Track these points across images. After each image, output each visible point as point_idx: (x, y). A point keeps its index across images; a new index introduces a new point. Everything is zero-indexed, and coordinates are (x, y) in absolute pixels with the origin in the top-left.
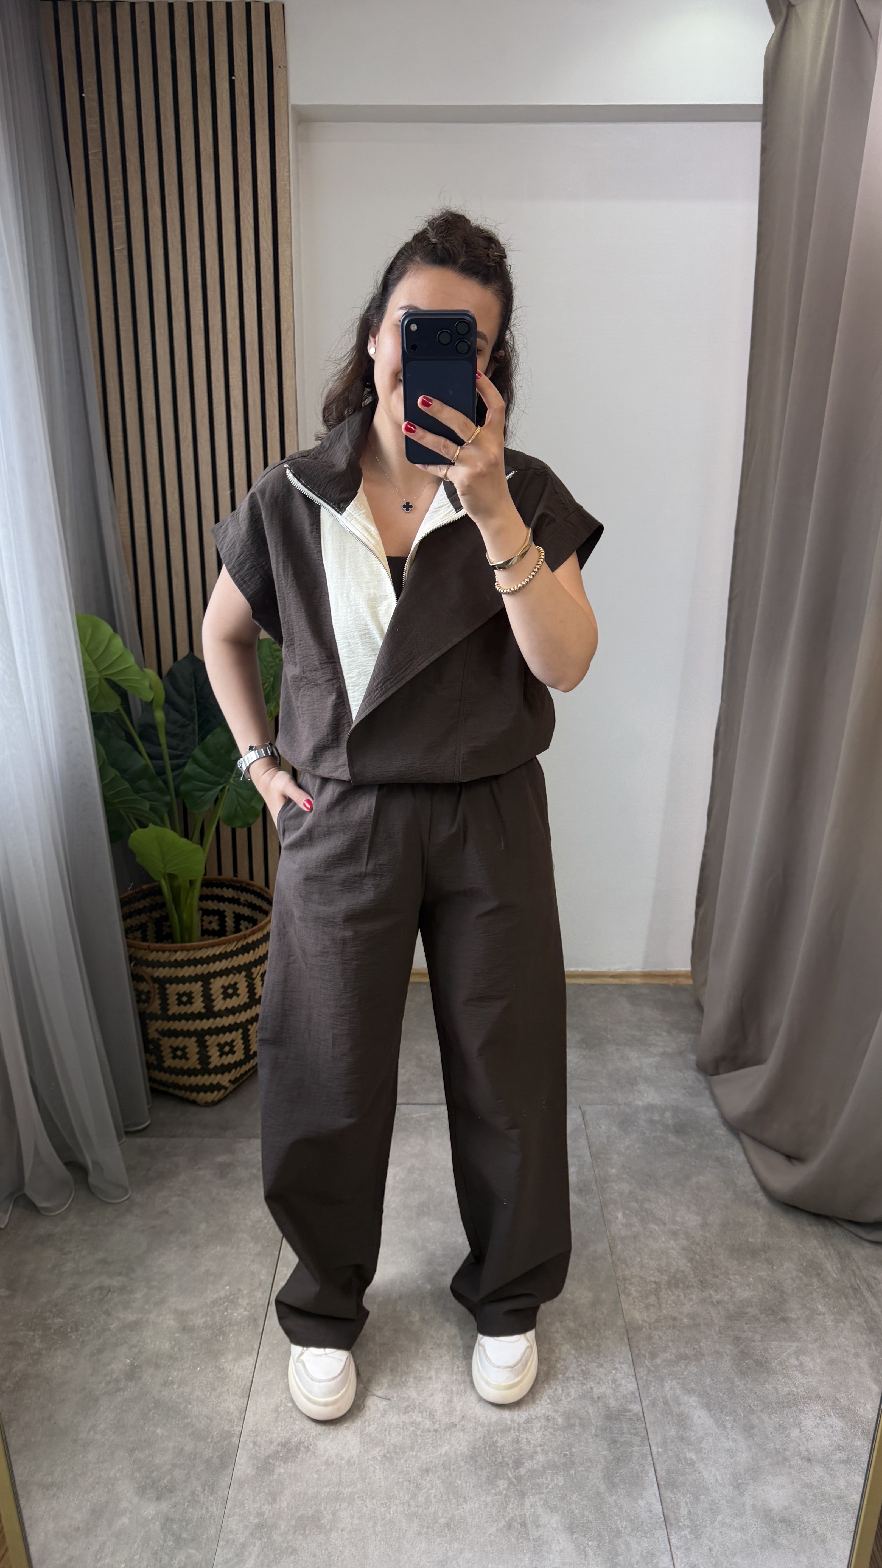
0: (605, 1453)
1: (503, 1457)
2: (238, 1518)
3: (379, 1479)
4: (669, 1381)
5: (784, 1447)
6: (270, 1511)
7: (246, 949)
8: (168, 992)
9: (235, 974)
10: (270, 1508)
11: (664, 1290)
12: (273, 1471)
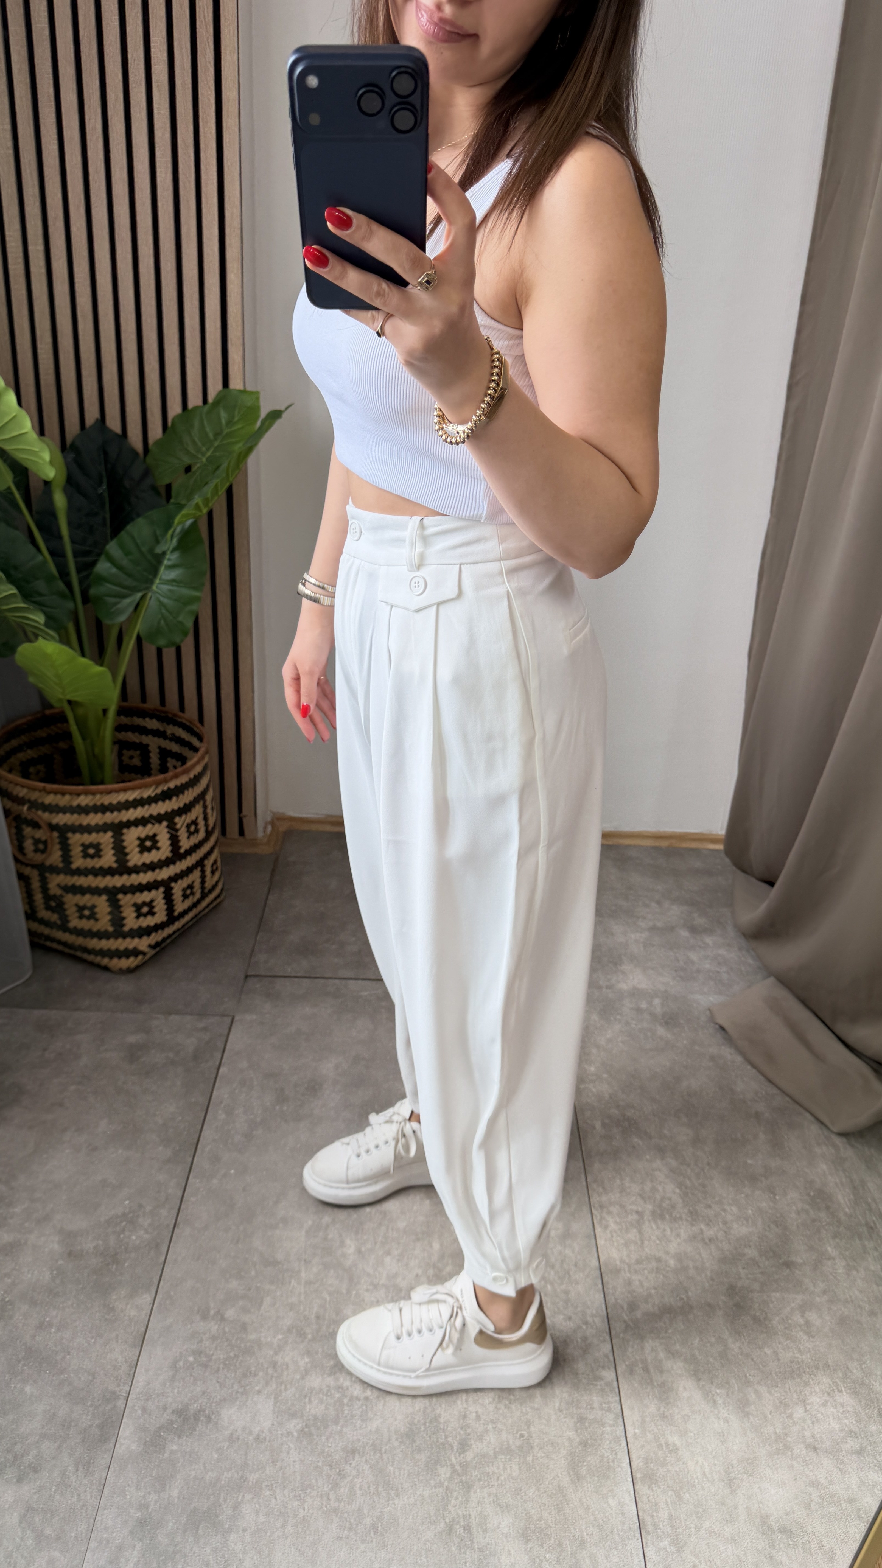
0: (570, 1434)
1: (446, 1437)
2: (116, 1510)
3: (294, 1462)
4: (650, 1341)
5: (786, 1431)
6: (156, 1502)
7: (166, 796)
8: (70, 842)
9: (153, 824)
10: (157, 1498)
11: (647, 1223)
12: (164, 1449)
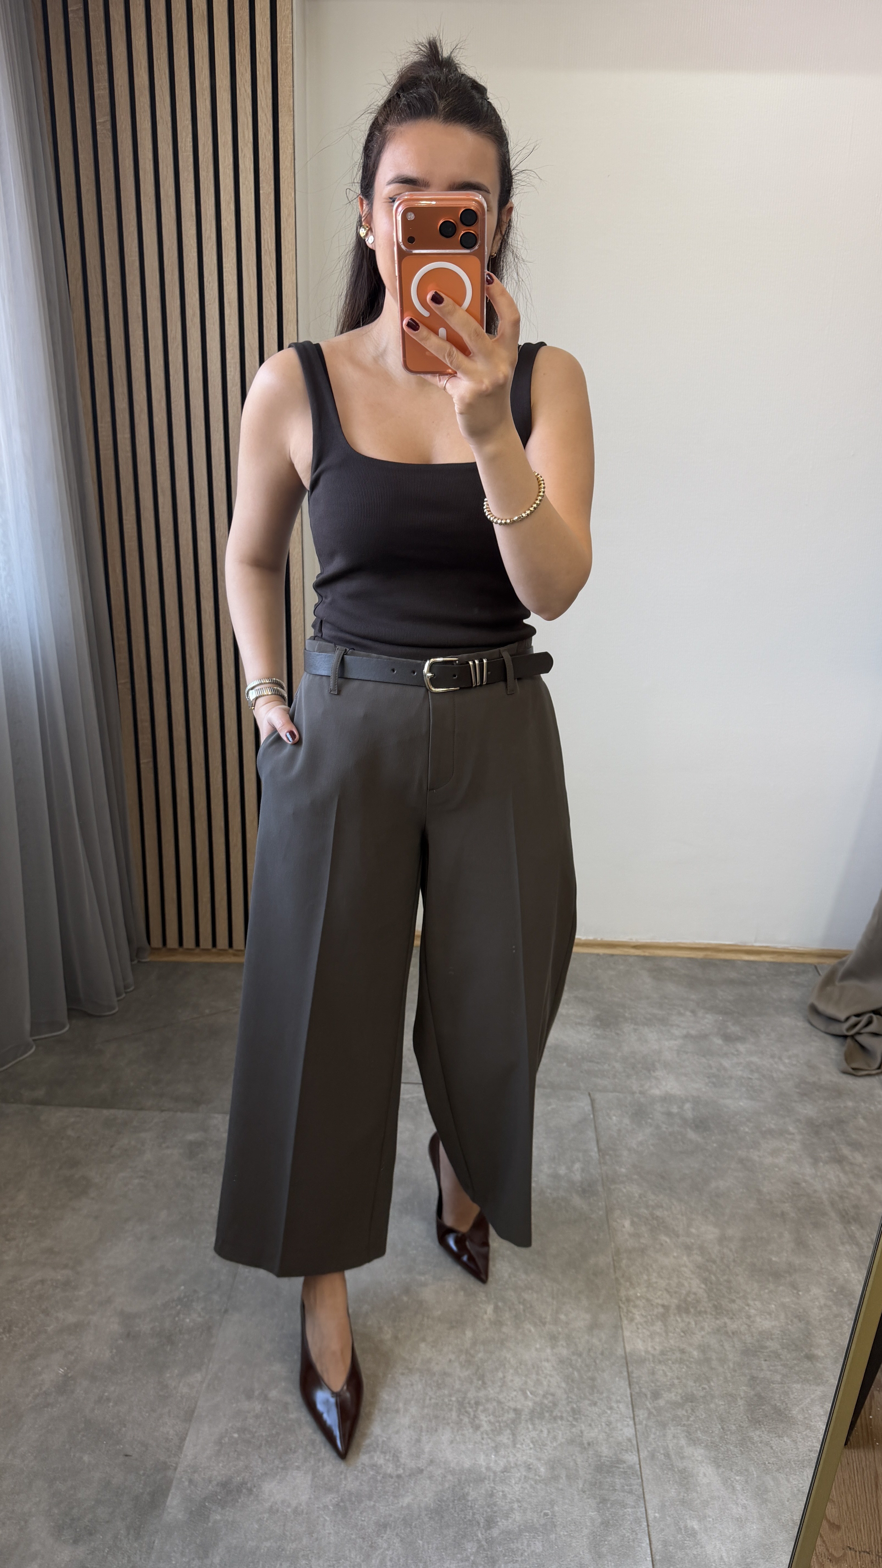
0: (593, 1514)
1: (474, 1514)
4: (672, 1428)
11: (672, 1317)
12: (208, 1518)
